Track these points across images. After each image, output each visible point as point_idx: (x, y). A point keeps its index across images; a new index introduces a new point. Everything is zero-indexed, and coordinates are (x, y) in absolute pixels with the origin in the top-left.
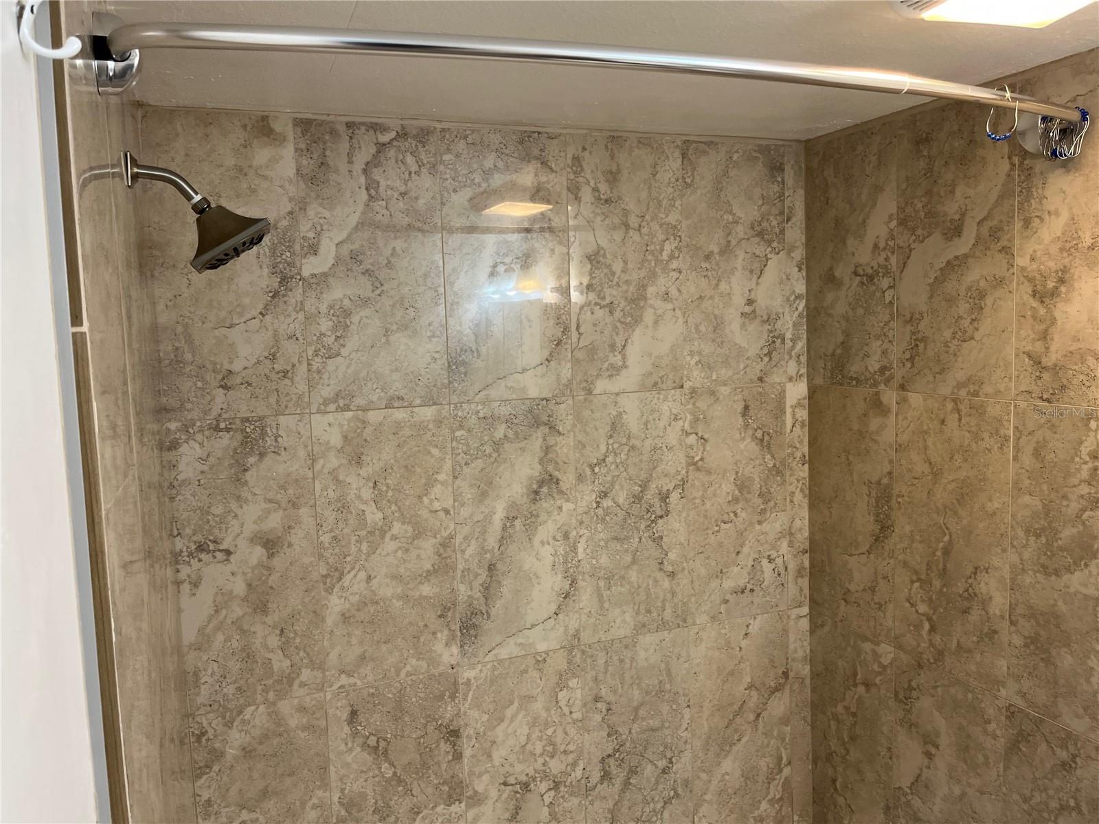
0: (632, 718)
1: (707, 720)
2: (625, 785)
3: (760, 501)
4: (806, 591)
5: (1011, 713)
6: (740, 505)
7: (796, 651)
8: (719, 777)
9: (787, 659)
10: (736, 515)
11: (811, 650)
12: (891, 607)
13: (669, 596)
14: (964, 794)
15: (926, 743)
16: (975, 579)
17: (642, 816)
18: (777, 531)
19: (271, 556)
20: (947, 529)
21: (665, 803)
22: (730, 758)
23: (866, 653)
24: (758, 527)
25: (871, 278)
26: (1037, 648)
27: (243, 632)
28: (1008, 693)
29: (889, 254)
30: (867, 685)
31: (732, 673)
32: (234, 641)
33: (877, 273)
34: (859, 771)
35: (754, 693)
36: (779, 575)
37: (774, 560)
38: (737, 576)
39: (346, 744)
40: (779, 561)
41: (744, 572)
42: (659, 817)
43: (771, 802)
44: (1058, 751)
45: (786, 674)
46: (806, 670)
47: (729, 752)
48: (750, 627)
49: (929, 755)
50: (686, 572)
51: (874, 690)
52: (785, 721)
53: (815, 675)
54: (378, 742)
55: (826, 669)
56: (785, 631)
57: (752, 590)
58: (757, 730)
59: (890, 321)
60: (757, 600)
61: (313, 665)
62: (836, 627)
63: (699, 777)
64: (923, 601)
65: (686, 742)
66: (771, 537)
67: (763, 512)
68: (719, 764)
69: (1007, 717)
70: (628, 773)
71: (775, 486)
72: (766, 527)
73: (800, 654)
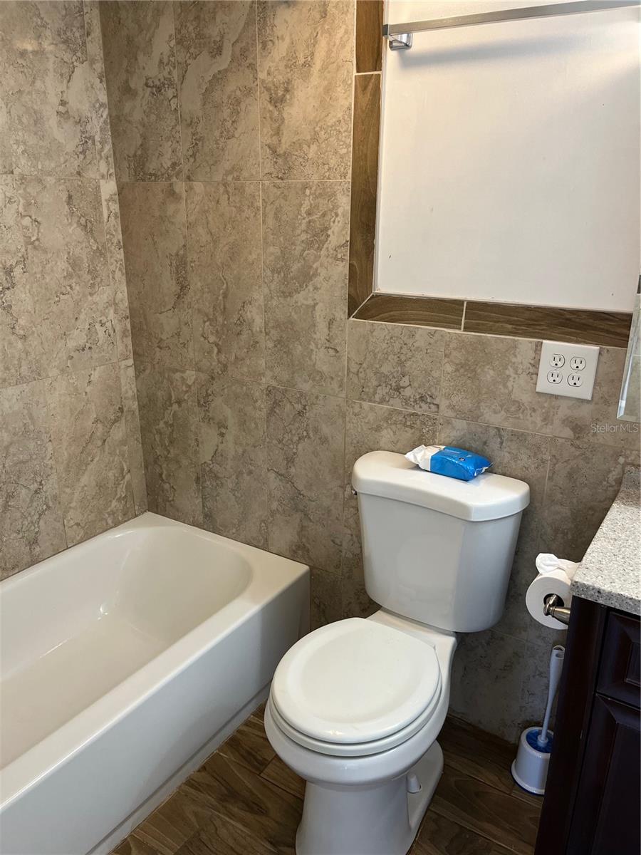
0: (4, 455)
1: (66, 449)
2: (5, 507)
3: (89, 277)
4: (130, 347)
5: (269, 391)
6: (74, 280)
7: (127, 392)
8: (80, 489)
9: (122, 398)
10: (71, 288)
11: (138, 390)
12: (191, 343)
13: (23, 355)
14: (244, 451)
15: (219, 428)
16: (244, 310)
17: (22, 528)
18: (105, 301)
20: (225, 279)
21: (40, 515)
22: (87, 473)
23: (177, 380)
24: (90, 298)
25: (159, 89)
26: (282, 346)
28: (267, 380)
29: (172, 68)
30: (179, 402)
31: (81, 412)
33: (164, 84)
34: (178, 462)
35: (99, 425)
36: (110, 336)
37: (105, 324)
38: (78, 338)
40: (108, 324)
41: (83, 334)
42: (36, 526)
43: (119, 500)
44: (296, 406)
45: (121, 409)
46: (135, 405)
47: (85, 470)
48: (92, 376)
49: (222, 435)
50: (36, 335)
51: (183, 405)
52: (123, 442)
53: (141, 407)
55: (150, 400)
56: (118, 378)
57: (90, 348)
58: (104, 451)
59: (176, 125)
60: (95, 356)
62: (154, 368)
63: (64, 492)
64: (212, 334)
65: (51, 468)
66: (101, 307)
67: (93, 286)
68: (78, 480)
69: (267, 395)
70: (6, 498)
71: (100, 265)
72: (96, 298)
73: (130, 394)
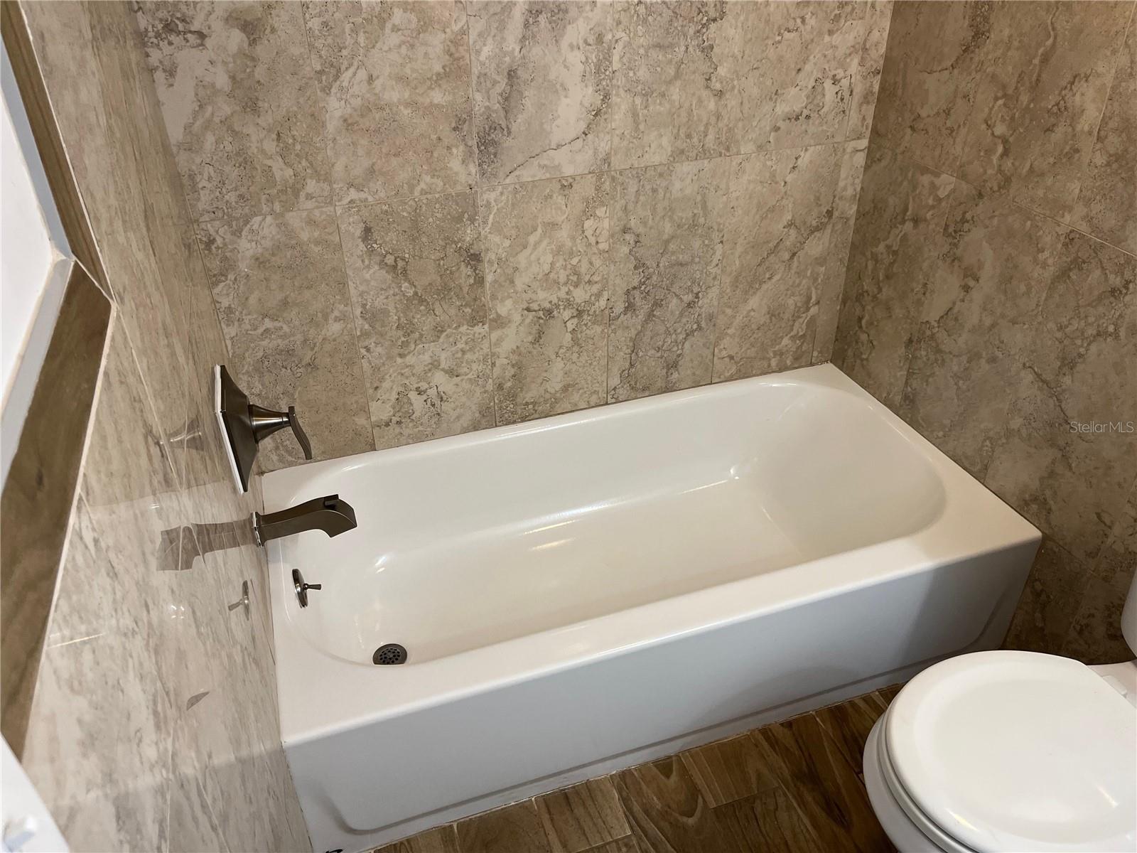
0: (661, 251)
1: (740, 257)
2: (649, 316)
4: (870, 121)
5: (1071, 239)
6: (810, 8)
7: (845, 189)
8: (745, 313)
9: (835, 197)
10: (803, 21)
11: (862, 188)
12: (963, 131)
13: (713, 120)
14: (993, 326)
15: (965, 276)
16: (1071, 89)
17: (663, 345)
18: (849, 45)
19: (253, 43)
20: (1054, 29)
21: (688, 335)
22: (759, 294)
23: (923, 186)
24: (827, 38)
26: (1121, 166)
27: (235, 133)
28: (1072, 220)
30: (916, 221)
31: (772, 209)
32: (226, 143)
34: (889, 309)
35: (793, 232)
36: (842, 99)
37: (839, 81)
38: (794, 100)
39: (363, 261)
40: (845, 82)
41: (803, 95)
42: (680, 347)
43: (793, 338)
45: (830, 213)
46: (852, 210)
47: (757, 289)
48: (800, 160)
49: (967, 289)
50: (736, 91)
51: (922, 226)
52: (821, 261)
53: (861, 215)
54: (395, 261)
55: (875, 207)
56: (837, 166)
57: (808, 117)
58: (790, 269)
60: (812, 129)
61: (317, 174)
62: (896, 159)
63: (724, 312)
64: (1003, 120)
65: (715, 278)
66: (840, 52)
67: (836, 18)
68: (746, 301)
69: (1066, 245)
70: (653, 306)
72: (837, 39)
73: (850, 192)
